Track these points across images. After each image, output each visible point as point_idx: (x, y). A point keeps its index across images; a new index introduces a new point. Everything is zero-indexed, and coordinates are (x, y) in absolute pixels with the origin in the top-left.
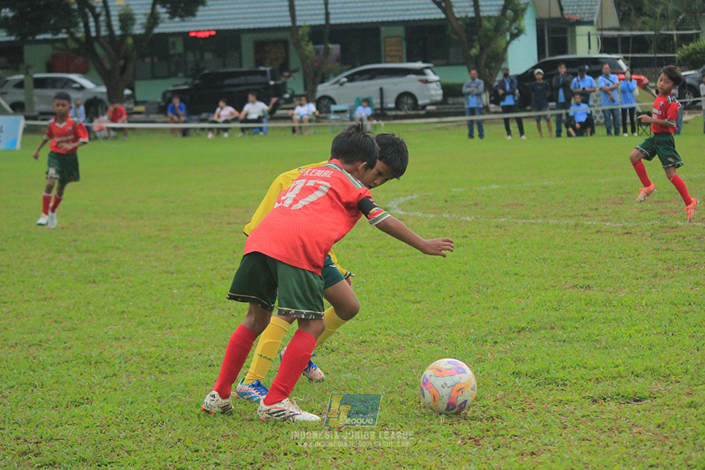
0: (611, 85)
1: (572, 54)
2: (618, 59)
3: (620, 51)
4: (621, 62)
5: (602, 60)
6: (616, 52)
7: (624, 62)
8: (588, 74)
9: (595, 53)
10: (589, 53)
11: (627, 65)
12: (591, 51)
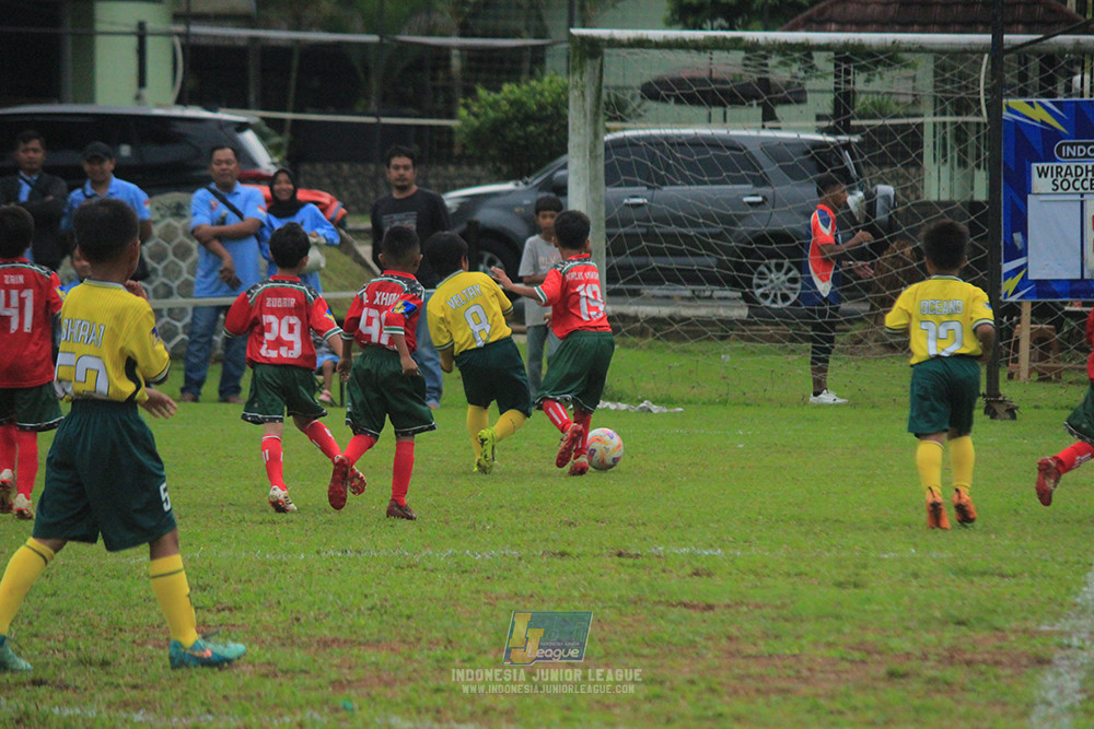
0: (233, 223)
1: (75, 101)
2: (242, 127)
3: (252, 98)
4: (250, 139)
5: (182, 128)
6: (241, 103)
7: (262, 137)
8: (121, 172)
9: (161, 101)
10: (138, 98)
11: (273, 149)
12: (146, 92)
